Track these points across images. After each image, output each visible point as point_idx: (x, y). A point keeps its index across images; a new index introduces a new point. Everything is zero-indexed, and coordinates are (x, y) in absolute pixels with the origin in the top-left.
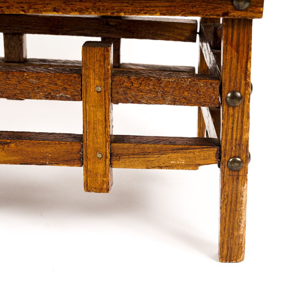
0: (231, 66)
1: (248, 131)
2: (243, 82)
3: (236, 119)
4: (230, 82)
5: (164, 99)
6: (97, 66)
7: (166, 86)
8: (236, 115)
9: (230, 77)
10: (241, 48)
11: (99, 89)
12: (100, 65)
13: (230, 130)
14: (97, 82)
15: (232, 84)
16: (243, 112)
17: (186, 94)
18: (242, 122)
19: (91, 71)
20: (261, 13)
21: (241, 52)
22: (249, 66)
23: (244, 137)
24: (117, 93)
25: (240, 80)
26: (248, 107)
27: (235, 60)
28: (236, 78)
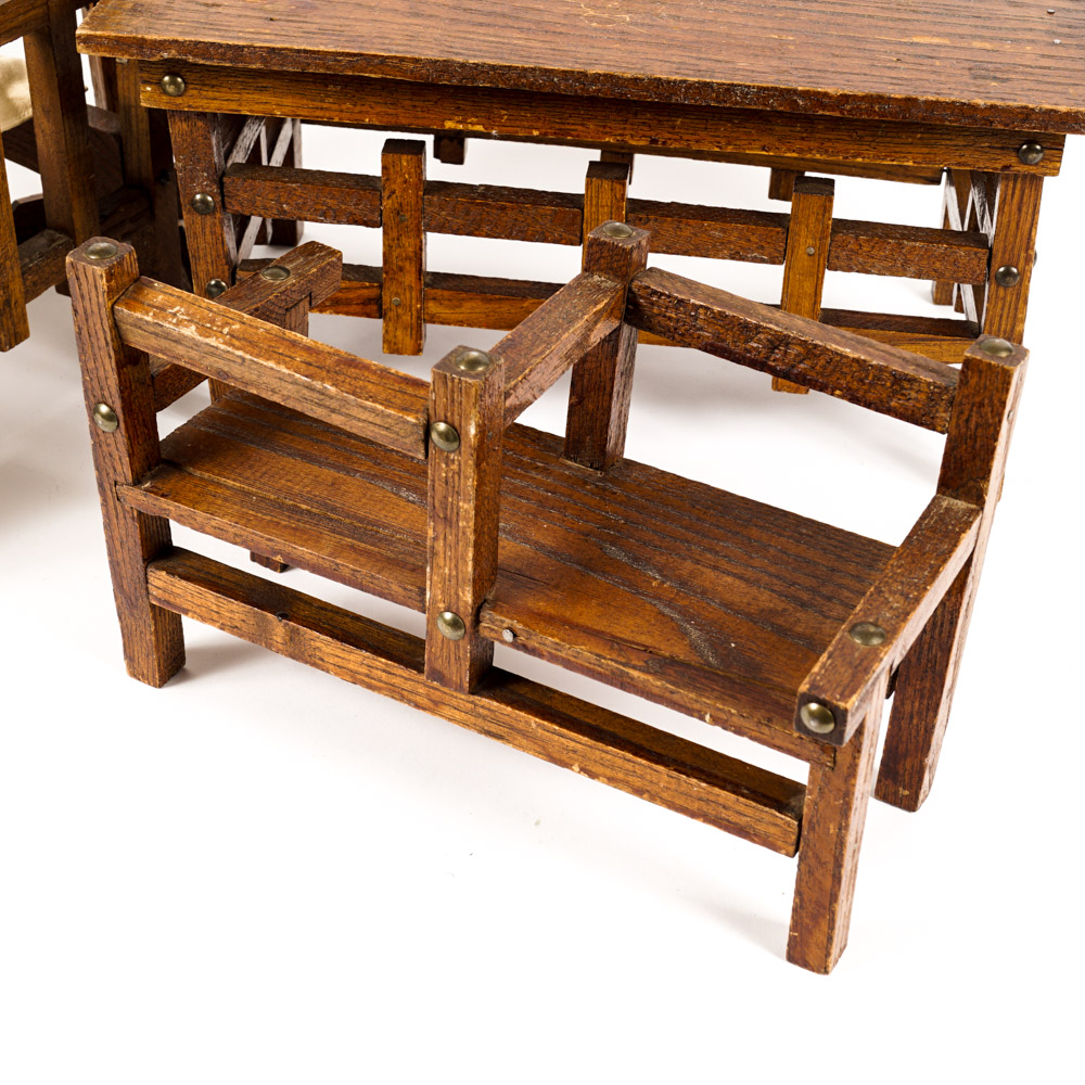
0: (1007, 233)
1: (1023, 320)
2: (1023, 255)
3: (1008, 304)
4: (1004, 253)
5: (905, 270)
6: (813, 219)
7: (910, 252)
8: (1009, 299)
9: (1005, 246)
10: (1024, 209)
11: (812, 251)
12: (817, 220)
13: (997, 319)
14: (810, 241)
15: (1007, 256)
16: (1018, 295)
17: (938, 265)
18: (1016, 309)
19: (803, 227)
20: (1058, 169)
21: (1023, 214)
22: (1033, 234)
23: (1017, 329)
24: (837, 258)
25: (1019, 251)
26: (1027, 288)
27: (1013, 225)
28: (1013, 248)
